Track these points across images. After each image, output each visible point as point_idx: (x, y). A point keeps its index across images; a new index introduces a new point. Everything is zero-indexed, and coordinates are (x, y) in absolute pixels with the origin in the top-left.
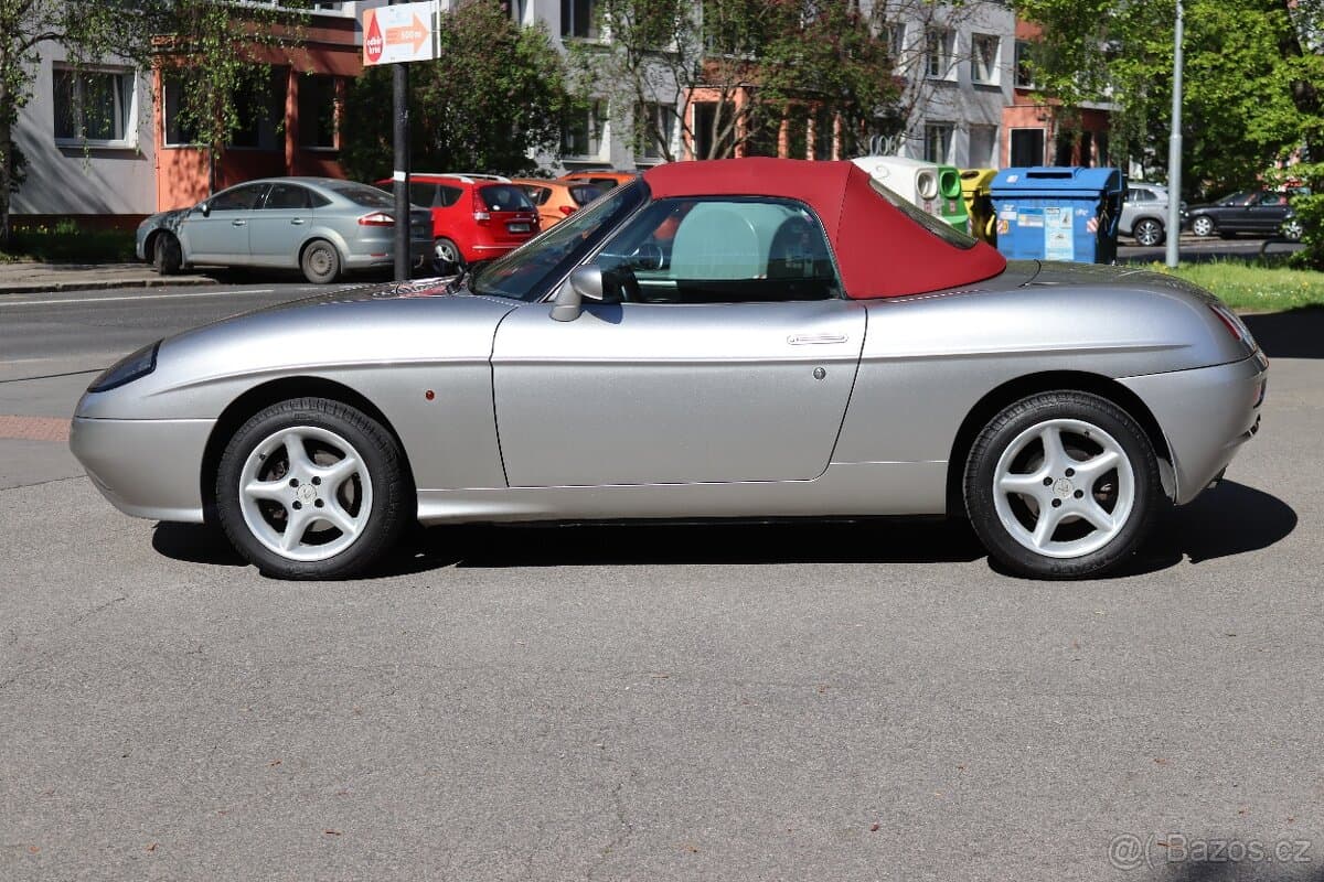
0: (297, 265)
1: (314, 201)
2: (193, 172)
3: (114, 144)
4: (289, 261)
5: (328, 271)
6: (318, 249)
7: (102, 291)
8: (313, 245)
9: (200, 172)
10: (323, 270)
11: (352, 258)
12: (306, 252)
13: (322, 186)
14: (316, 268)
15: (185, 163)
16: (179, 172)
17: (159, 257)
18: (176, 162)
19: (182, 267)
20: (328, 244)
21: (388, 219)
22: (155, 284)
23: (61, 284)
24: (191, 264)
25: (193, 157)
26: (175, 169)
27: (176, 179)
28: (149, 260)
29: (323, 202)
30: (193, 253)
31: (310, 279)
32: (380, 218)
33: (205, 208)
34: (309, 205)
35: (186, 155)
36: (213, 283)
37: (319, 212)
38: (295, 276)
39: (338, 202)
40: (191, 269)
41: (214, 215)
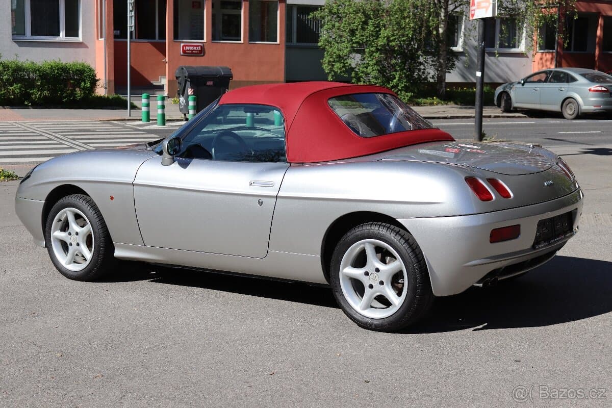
0: (560, 110)
1: (570, 79)
2: (548, 63)
3: (513, 50)
4: (557, 108)
5: (573, 113)
6: (569, 103)
7: (469, 119)
8: (567, 101)
10: (571, 113)
11: (586, 107)
12: (564, 104)
13: (575, 72)
14: (568, 112)
15: (545, 59)
16: (542, 63)
17: (503, 104)
18: (541, 59)
19: (512, 109)
20: (572, 99)
21: (603, 89)
22: (495, 117)
23: (449, 115)
24: (514, 108)
25: (549, 56)
26: (541, 62)
27: (541, 66)
28: (499, 106)
29: (574, 80)
30: (517, 103)
31: (565, 117)
32: (600, 88)
33: (522, 82)
34: (568, 82)
35: (546, 55)
36: (526, 117)
37: (572, 85)
38: (558, 115)
39: (581, 80)
40: (516, 110)
41: (527, 85)
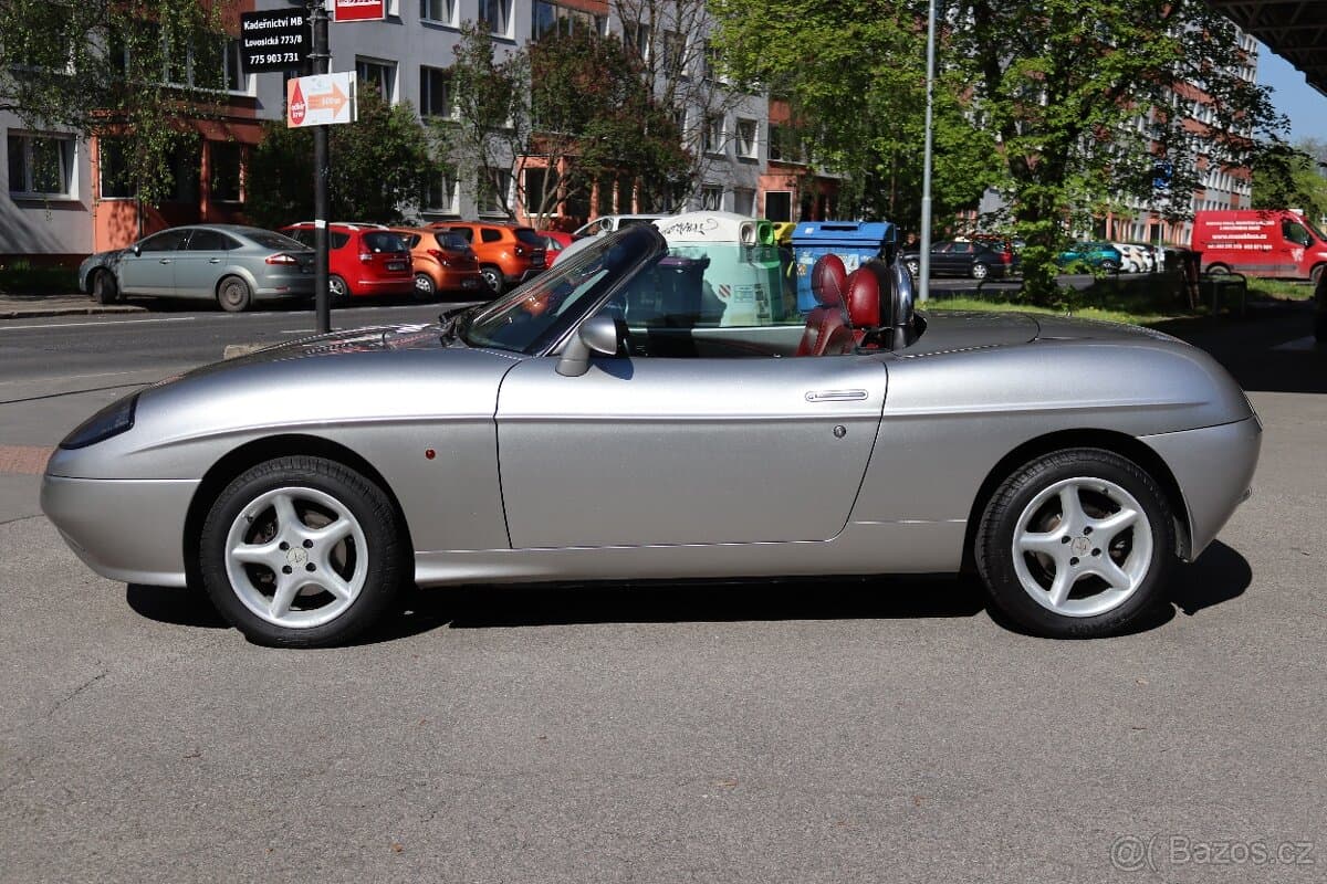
0: (214, 297)
1: (229, 245)
2: (130, 223)
4: (208, 293)
5: (240, 302)
6: (232, 284)
7: (50, 318)
8: (228, 280)
9: (135, 223)
10: (235, 301)
11: (260, 291)
12: (222, 285)
13: (236, 232)
14: (231, 299)
15: (122, 216)
16: (117, 224)
17: (99, 290)
18: (115, 216)
19: (118, 298)
20: (234, 278)
21: (290, 259)
22: (95, 312)
23: (16, 312)
24: (126, 295)
25: (128, 211)
26: (113, 221)
27: (115, 229)
28: (90, 292)
29: (236, 245)
30: (128, 286)
31: (225, 308)
32: (283, 259)
33: (136, 249)
34: (224, 248)
35: (123, 210)
36: (144, 311)
37: (233, 254)
38: (213, 305)
39: (248, 245)
40: (125, 299)
41: (145, 255)
